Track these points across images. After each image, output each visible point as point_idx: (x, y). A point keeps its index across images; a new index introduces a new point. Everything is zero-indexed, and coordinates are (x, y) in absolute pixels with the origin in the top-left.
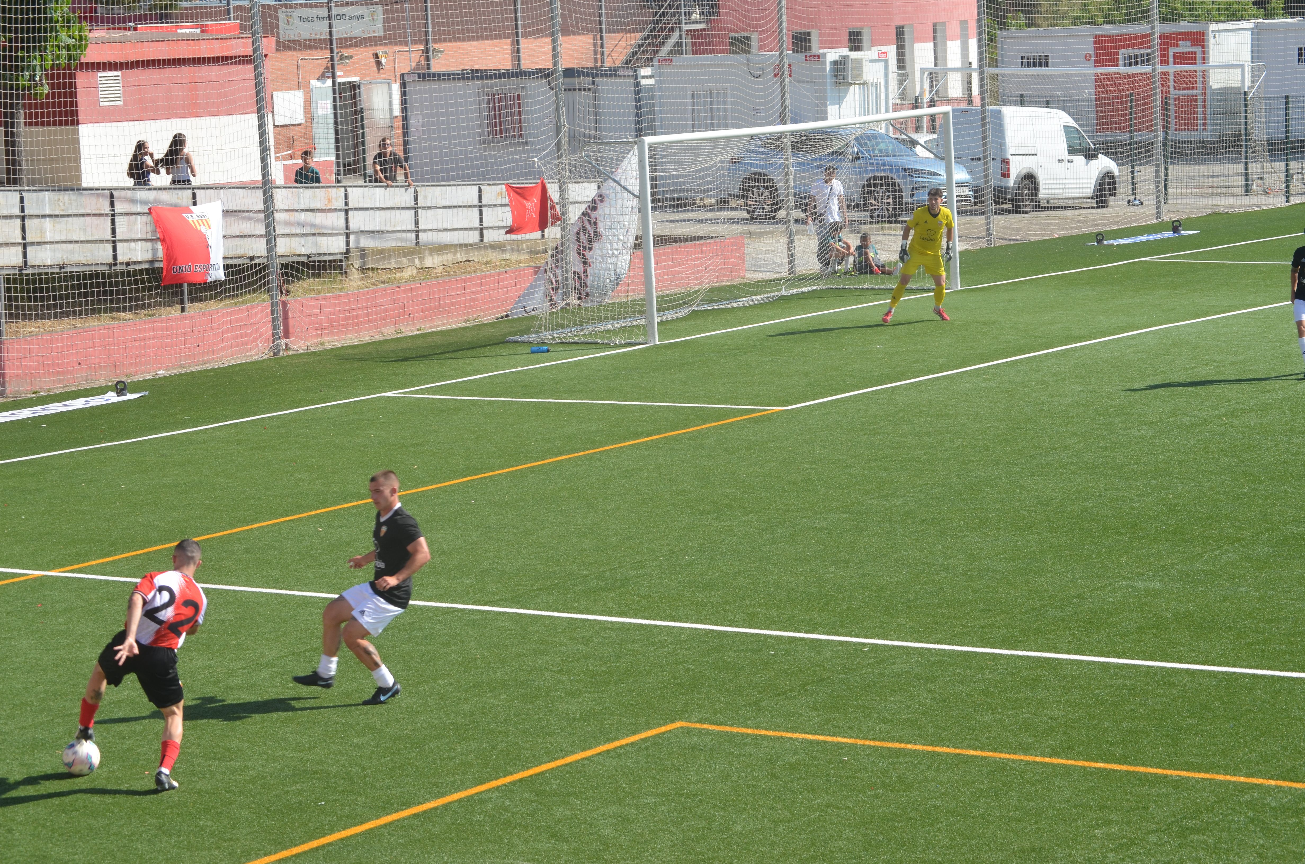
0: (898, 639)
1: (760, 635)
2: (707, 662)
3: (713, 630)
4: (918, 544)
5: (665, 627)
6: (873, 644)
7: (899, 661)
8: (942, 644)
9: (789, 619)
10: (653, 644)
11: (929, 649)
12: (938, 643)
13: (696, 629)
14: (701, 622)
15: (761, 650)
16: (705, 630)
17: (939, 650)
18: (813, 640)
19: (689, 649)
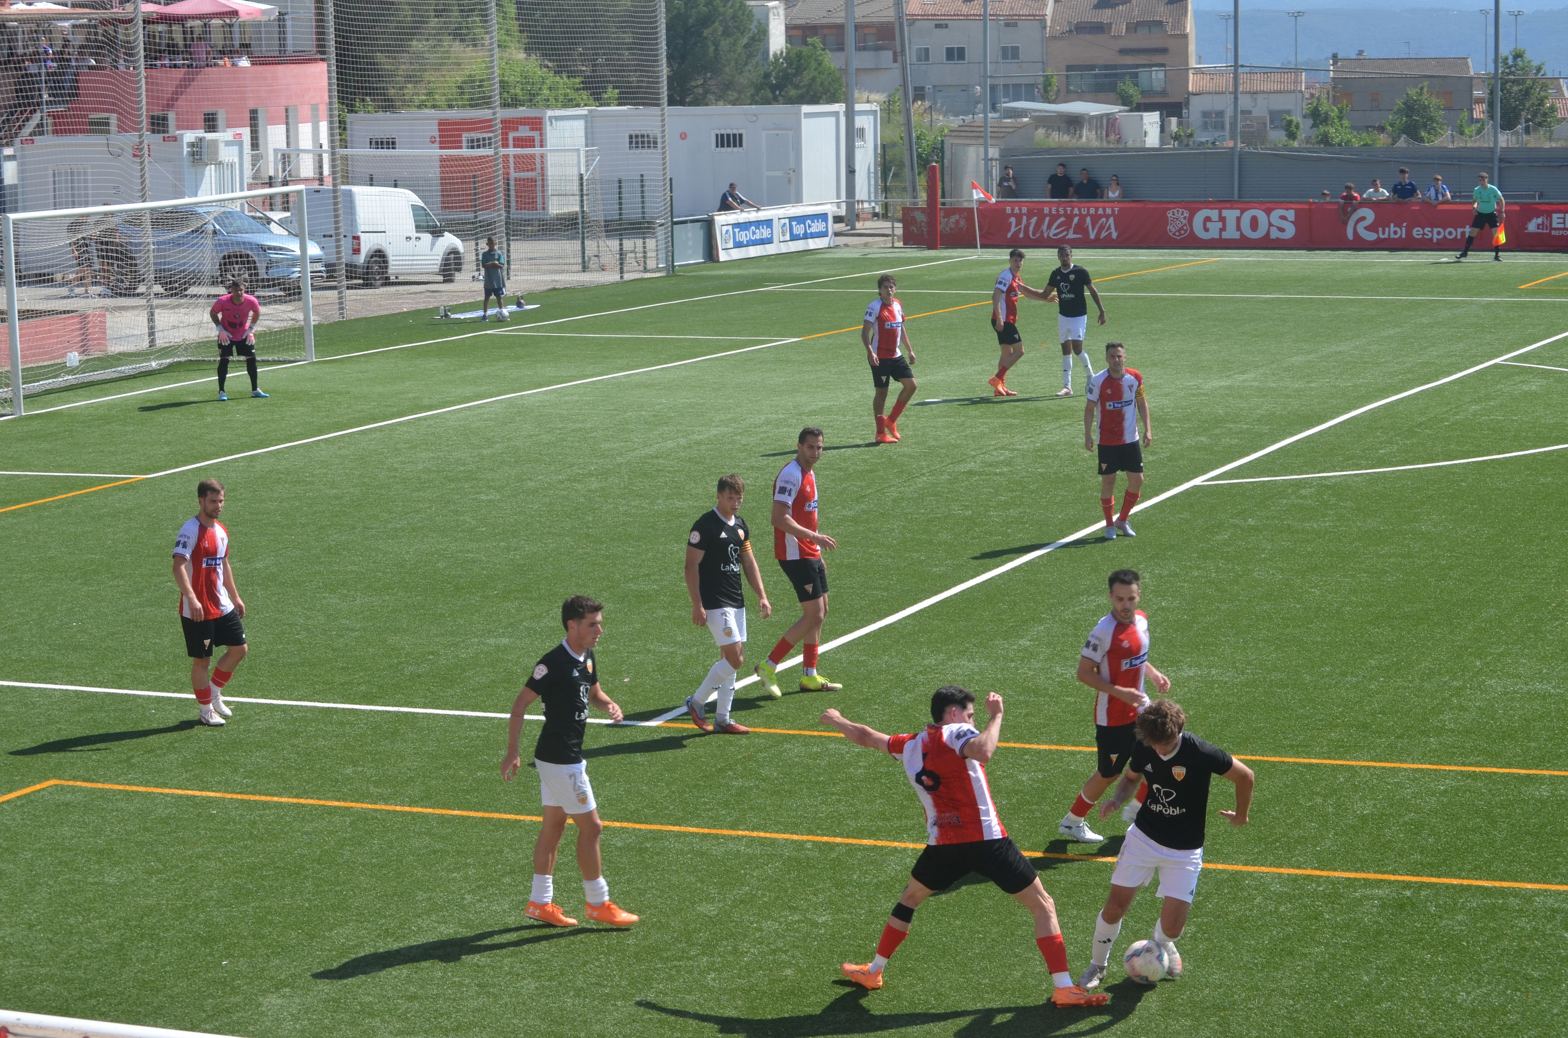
0: (262, 697)
1: (129, 695)
2: (78, 722)
3: (83, 691)
4: (280, 606)
5: (37, 689)
6: (238, 702)
7: (263, 718)
8: (304, 700)
9: (156, 679)
10: (26, 705)
11: (292, 706)
12: (300, 700)
13: (67, 690)
14: (72, 684)
15: (130, 710)
16: (76, 691)
17: (302, 706)
18: (180, 700)
19: (61, 709)
